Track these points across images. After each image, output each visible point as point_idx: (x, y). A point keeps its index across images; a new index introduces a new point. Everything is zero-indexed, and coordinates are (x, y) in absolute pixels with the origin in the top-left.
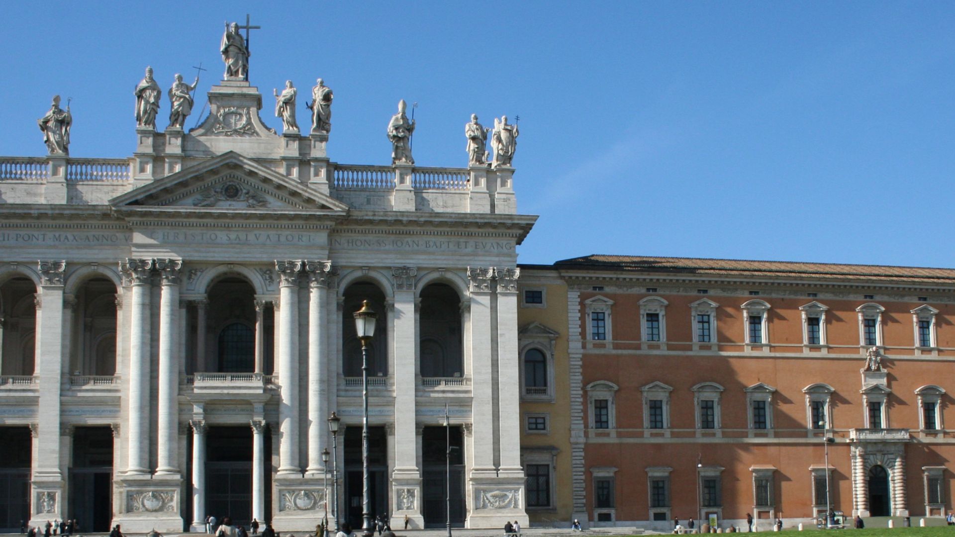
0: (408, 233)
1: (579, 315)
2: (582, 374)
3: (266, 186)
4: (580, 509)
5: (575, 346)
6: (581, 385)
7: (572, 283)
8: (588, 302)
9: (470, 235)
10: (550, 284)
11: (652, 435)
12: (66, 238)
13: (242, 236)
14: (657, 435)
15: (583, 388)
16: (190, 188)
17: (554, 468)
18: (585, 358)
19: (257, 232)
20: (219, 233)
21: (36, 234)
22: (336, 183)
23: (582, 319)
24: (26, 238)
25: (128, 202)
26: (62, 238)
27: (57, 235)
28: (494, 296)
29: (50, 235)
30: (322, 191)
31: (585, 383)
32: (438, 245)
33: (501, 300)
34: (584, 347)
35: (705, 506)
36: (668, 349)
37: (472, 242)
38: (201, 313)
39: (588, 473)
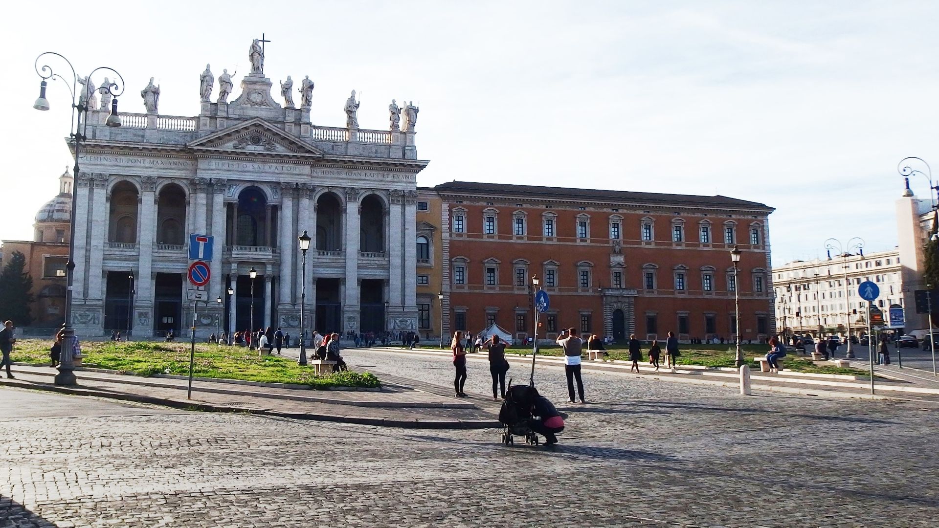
0: (356, 169)
1: (448, 217)
2: (449, 252)
3: (276, 138)
4: (447, 331)
5: (446, 235)
6: (449, 258)
7: (445, 198)
8: (454, 210)
9: (391, 170)
10: (432, 199)
11: (488, 288)
12: (157, 162)
13: (261, 166)
14: (491, 288)
15: (450, 260)
16: (232, 137)
17: (432, 306)
18: (452, 243)
19: (270, 164)
20: (248, 164)
21: (139, 159)
22: (314, 137)
23: (450, 219)
24: (133, 161)
25: (197, 144)
26: (155, 163)
27: (152, 160)
28: (404, 206)
29: (148, 160)
30: (308, 142)
31: (451, 257)
32: (372, 175)
33: (407, 209)
34: (450, 236)
35: (518, 331)
36: (499, 239)
37: (391, 174)
38: (236, 210)
39: (452, 309)
